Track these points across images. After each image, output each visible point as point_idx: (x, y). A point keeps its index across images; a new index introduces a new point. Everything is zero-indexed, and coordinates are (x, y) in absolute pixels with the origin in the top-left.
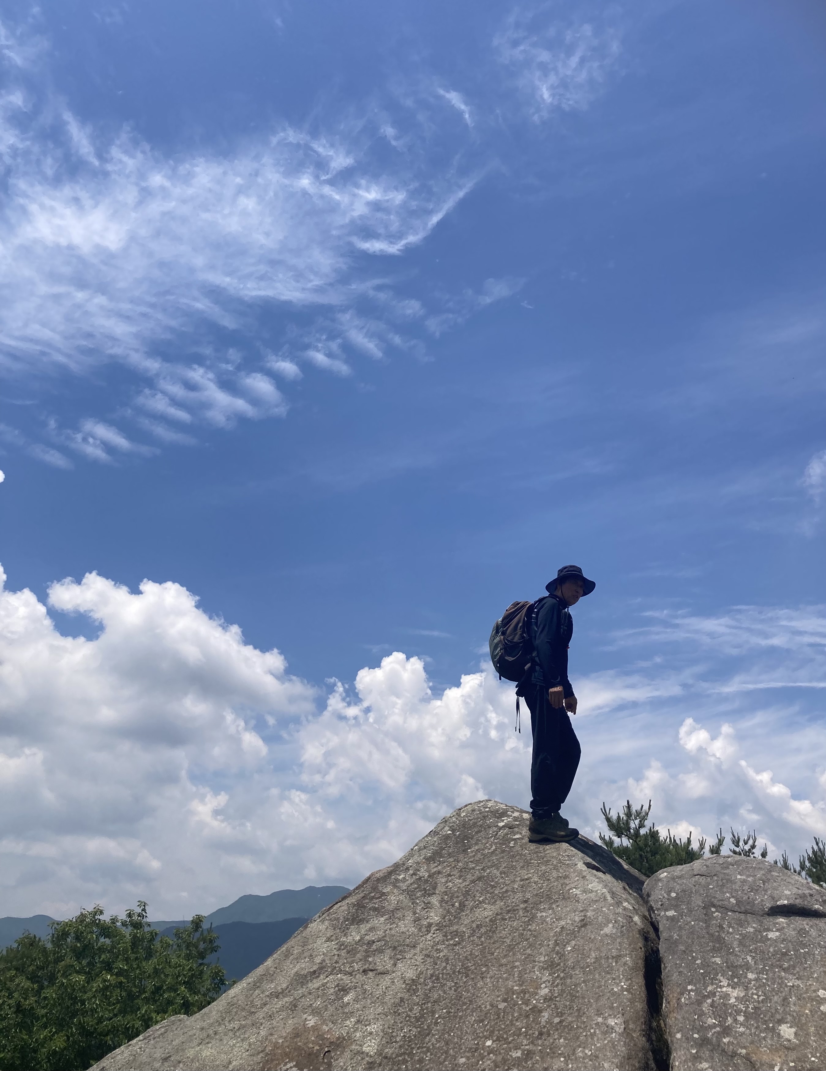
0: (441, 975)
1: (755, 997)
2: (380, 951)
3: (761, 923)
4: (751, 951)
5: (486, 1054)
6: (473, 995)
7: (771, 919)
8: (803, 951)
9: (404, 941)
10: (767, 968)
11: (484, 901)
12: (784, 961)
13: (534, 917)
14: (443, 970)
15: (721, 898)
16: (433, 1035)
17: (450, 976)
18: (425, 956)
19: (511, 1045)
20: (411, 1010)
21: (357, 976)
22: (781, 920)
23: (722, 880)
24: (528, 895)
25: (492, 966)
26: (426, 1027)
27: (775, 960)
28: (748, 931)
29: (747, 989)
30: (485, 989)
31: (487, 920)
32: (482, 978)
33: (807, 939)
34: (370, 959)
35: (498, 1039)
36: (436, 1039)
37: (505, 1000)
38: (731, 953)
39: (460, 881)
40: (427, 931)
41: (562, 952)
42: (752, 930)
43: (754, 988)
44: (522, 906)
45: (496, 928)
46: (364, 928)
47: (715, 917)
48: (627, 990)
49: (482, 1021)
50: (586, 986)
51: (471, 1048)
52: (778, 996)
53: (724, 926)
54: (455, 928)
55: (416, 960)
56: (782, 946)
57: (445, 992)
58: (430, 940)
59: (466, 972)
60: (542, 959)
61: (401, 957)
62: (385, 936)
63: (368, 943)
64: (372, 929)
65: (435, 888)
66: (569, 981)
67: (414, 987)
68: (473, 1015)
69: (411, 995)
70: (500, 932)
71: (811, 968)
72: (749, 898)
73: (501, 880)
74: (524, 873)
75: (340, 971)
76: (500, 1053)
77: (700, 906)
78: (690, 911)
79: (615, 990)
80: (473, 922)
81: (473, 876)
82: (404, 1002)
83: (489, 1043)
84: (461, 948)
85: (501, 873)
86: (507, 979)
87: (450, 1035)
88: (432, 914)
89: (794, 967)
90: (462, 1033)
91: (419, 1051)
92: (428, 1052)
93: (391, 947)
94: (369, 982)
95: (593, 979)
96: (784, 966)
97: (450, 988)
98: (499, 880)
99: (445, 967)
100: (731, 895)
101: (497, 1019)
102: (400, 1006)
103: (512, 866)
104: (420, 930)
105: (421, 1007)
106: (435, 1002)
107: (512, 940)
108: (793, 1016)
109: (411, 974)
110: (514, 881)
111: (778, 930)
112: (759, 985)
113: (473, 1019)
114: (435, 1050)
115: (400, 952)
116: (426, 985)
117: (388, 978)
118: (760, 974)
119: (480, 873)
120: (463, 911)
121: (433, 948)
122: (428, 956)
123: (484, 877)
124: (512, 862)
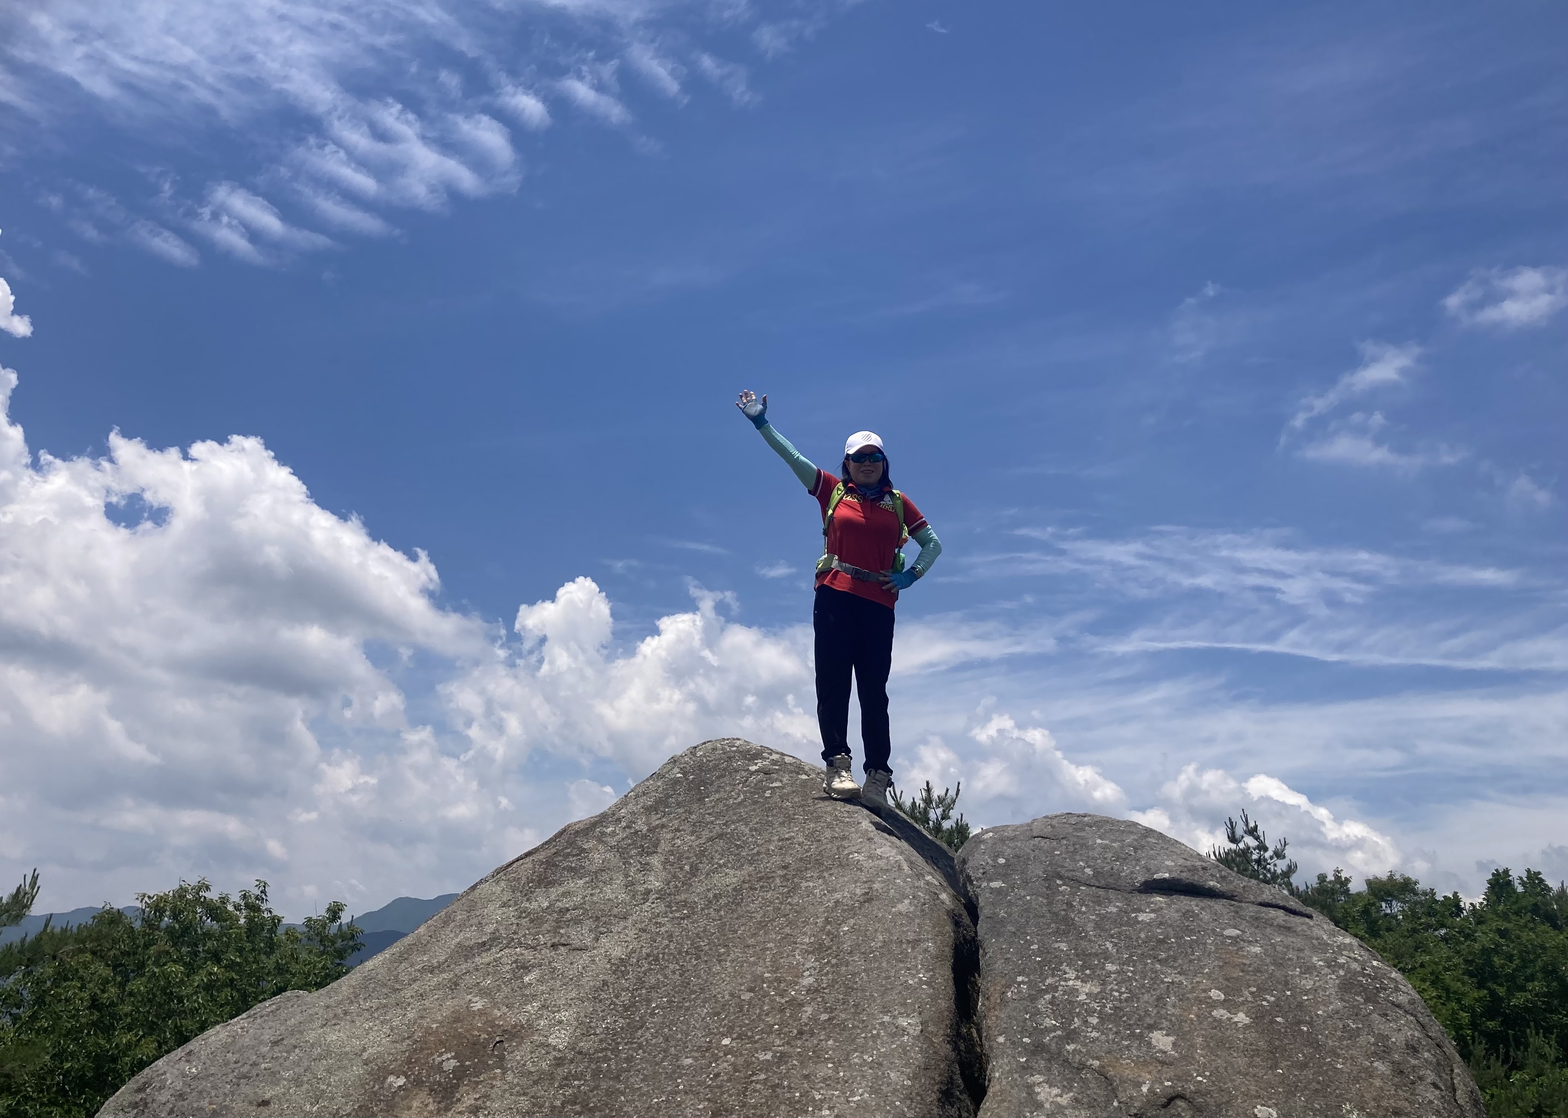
0: (661, 956)
1: (1116, 993)
2: (577, 921)
3: (1129, 901)
4: (1112, 935)
5: (721, 1054)
6: (706, 982)
7: (1144, 896)
8: (1189, 938)
9: (610, 911)
10: (1135, 957)
11: (725, 865)
12: (1160, 949)
13: (795, 887)
14: (664, 948)
15: (1071, 867)
16: (648, 1028)
17: (674, 957)
18: (639, 930)
19: (757, 1045)
20: (617, 996)
21: (543, 951)
22: (1159, 897)
23: (1074, 845)
24: (789, 859)
25: (734, 946)
26: (637, 1018)
27: (1146, 948)
28: (1109, 910)
29: (1104, 982)
30: (723, 976)
31: (729, 888)
32: (720, 960)
33: (1195, 923)
34: (562, 931)
35: (739, 1038)
36: (652, 1034)
37: (751, 989)
38: (1082, 937)
39: (693, 837)
40: (643, 898)
41: (836, 933)
42: (1114, 909)
43: (1115, 982)
44: (780, 872)
45: (742, 899)
46: (555, 892)
47: (1061, 892)
48: (926, 983)
49: (717, 1014)
50: (868, 975)
51: (700, 1047)
52: (1150, 995)
53: (1074, 903)
54: (683, 896)
55: (627, 935)
56: (1159, 930)
57: (666, 977)
58: (647, 911)
59: (698, 953)
60: (807, 940)
61: (605, 930)
62: (584, 903)
63: (560, 911)
64: (566, 894)
65: (656, 845)
66: (844, 968)
67: (623, 968)
68: (704, 1006)
69: (617, 978)
70: (748, 905)
71: (1199, 959)
72: (1112, 868)
73: (751, 839)
74: (783, 831)
75: (520, 943)
76: (741, 1054)
77: (1039, 877)
78: (1025, 881)
79: (911, 982)
80: (708, 889)
81: (711, 831)
82: (608, 986)
83: (726, 1041)
84: (692, 922)
85: (751, 830)
86: (755, 964)
87: (671, 1029)
88: (650, 878)
89: (1175, 958)
90: (688, 1028)
91: (626, 1046)
92: (640, 1048)
93: (591, 917)
94: (560, 960)
95: (878, 968)
96: (1159, 956)
97: (674, 972)
98: (748, 838)
99: (668, 946)
100: (1086, 863)
101: (739, 1011)
102: (602, 990)
103: (767, 822)
104: (633, 896)
105: (632, 993)
106: (651, 987)
107: (764, 914)
108: (1171, 1020)
109: (618, 952)
110: (769, 841)
111: (1152, 910)
112: (1122, 978)
113: (705, 1010)
114: (650, 1047)
115: (604, 923)
116: (640, 966)
117: (586, 956)
118: (1124, 964)
119: (721, 827)
120: (696, 875)
121: (650, 920)
122: (644, 930)
123: (727, 834)
124: (767, 816)
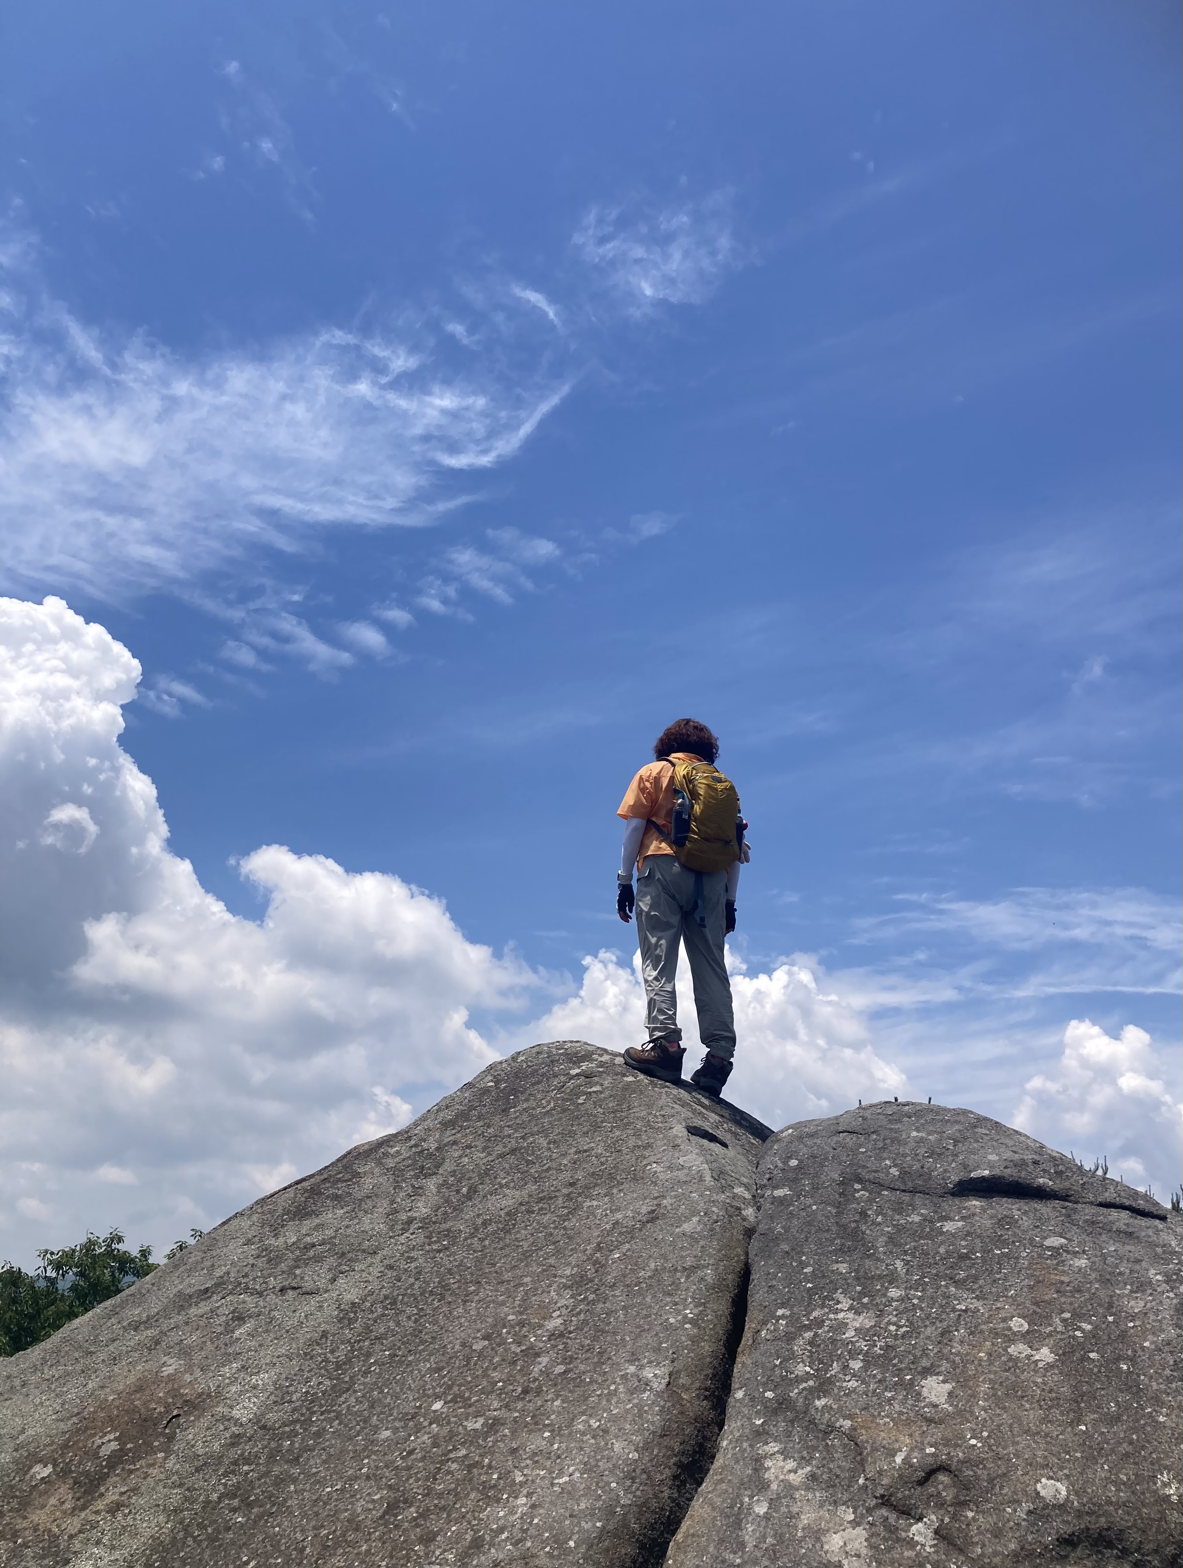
0: (400, 1297)
2: (319, 1260)
3: (936, 1208)
4: (904, 1253)
5: (426, 1423)
6: (442, 1329)
9: (360, 1244)
11: (507, 1186)
13: (578, 1207)
14: (407, 1288)
15: (873, 1168)
16: (355, 1392)
17: (415, 1299)
18: (386, 1267)
19: (470, 1410)
20: (332, 1352)
21: (268, 1299)
24: (580, 1175)
25: (486, 1283)
26: (347, 1379)
28: (909, 1220)
30: (463, 1320)
31: (502, 1213)
32: (465, 1302)
34: (298, 1272)
35: (454, 1400)
36: (357, 1399)
37: (486, 1337)
39: (482, 1155)
40: (403, 1229)
41: (603, 1262)
42: (916, 1218)
44: (565, 1191)
45: (514, 1225)
46: (307, 1225)
48: (692, 1321)
49: (439, 1370)
50: (625, 1314)
51: (407, 1414)
54: (449, 1224)
55: (369, 1274)
57: (397, 1324)
58: (403, 1244)
59: (443, 1293)
60: (568, 1273)
61: (347, 1268)
62: (335, 1237)
63: (304, 1248)
64: (319, 1227)
65: (438, 1167)
66: (600, 1307)
67: (352, 1315)
68: (428, 1361)
69: (342, 1328)
70: (518, 1232)
72: (922, 1168)
73: (546, 1153)
74: (584, 1143)
75: (246, 1290)
76: (449, 1423)
79: (673, 1321)
80: (478, 1215)
81: (505, 1147)
82: (327, 1338)
83: (437, 1406)
84: (448, 1256)
85: (549, 1143)
86: (503, 1303)
87: (382, 1392)
88: (418, 1205)
90: (402, 1390)
91: (323, 1417)
92: (337, 1418)
93: (337, 1254)
94: (283, 1308)
95: (639, 1305)
97: (408, 1318)
98: (543, 1153)
99: (413, 1284)
100: (892, 1162)
101: (464, 1366)
102: (318, 1344)
103: (570, 1132)
104: (392, 1228)
105: (352, 1347)
106: (377, 1338)
107: (533, 1243)
109: (353, 1295)
110: (565, 1155)
113: (428, 1366)
114: (350, 1417)
115: (348, 1261)
116: (371, 1311)
117: (313, 1302)
119: (517, 1142)
120: (471, 1200)
121: (402, 1255)
122: (390, 1267)
123: (522, 1148)
124: (572, 1125)
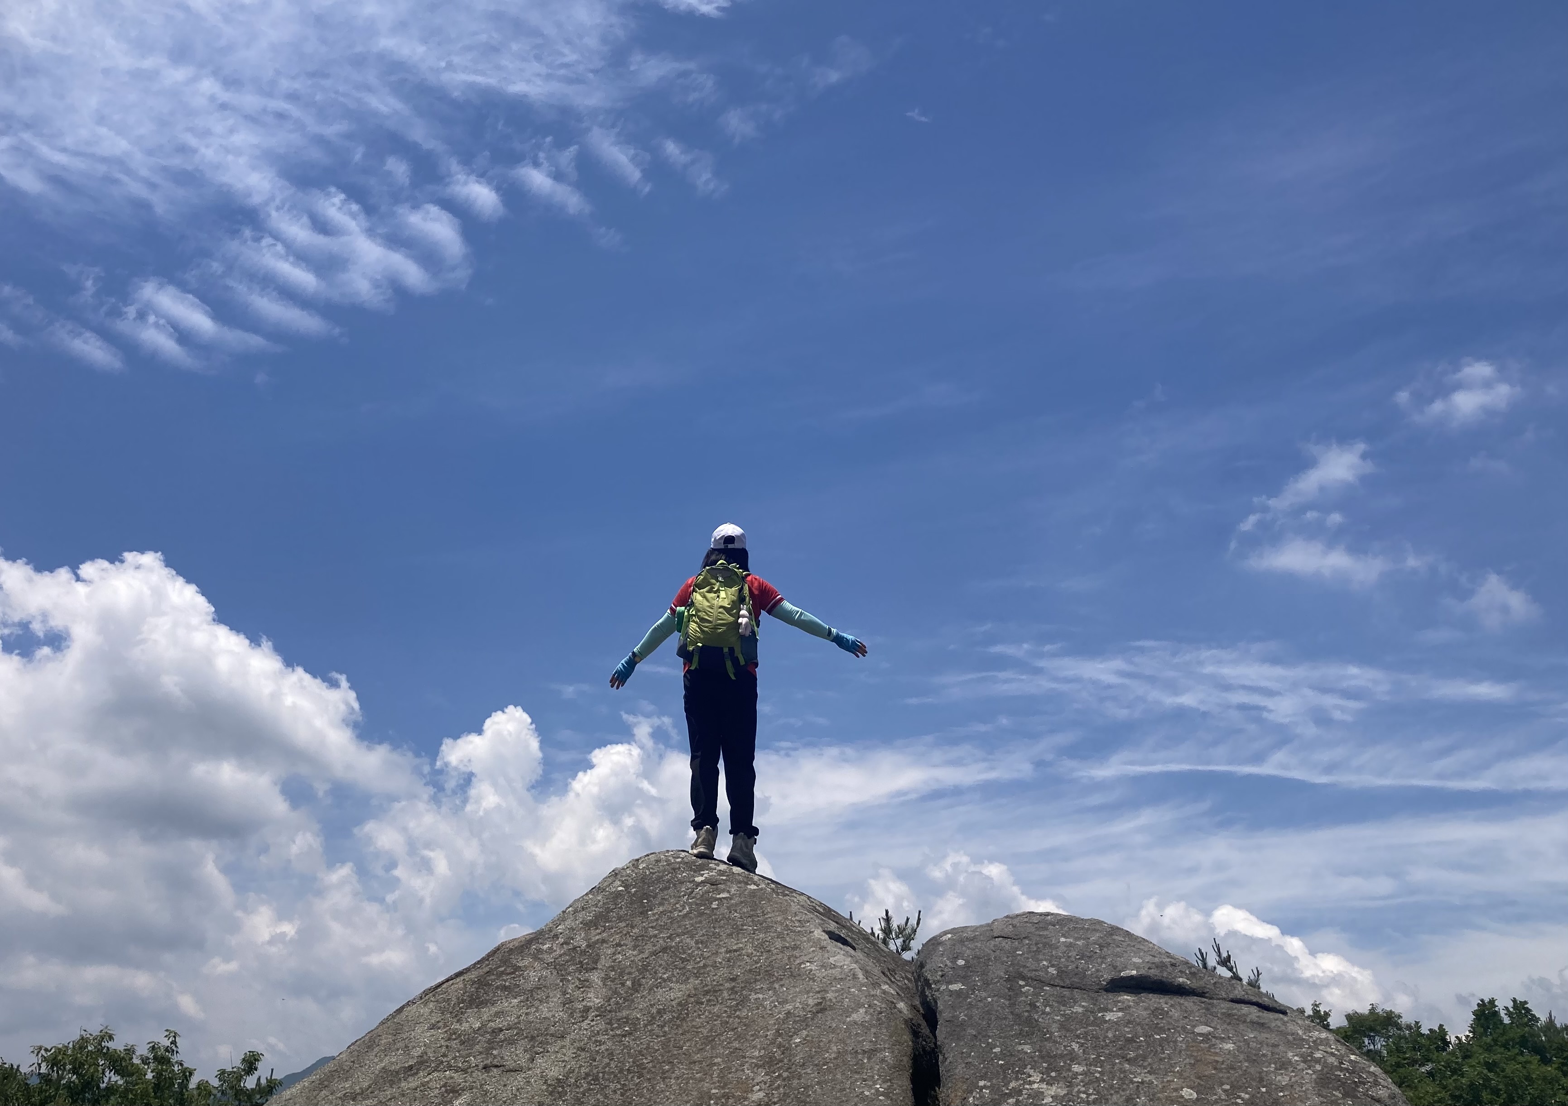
0: (601, 1075)
1: (1084, 1096)
2: (510, 1042)
3: (1095, 1001)
4: (1078, 1037)
7: (1110, 995)
8: (1158, 1037)
9: (546, 1030)
10: (1102, 1058)
11: (669, 979)
12: (1129, 1049)
13: (746, 1000)
14: (604, 1068)
15: (1034, 968)
17: (615, 1077)
18: (578, 1050)
21: (474, 1075)
22: (1126, 997)
23: (1036, 944)
24: (737, 972)
25: (679, 1063)
27: (1114, 1049)
28: (1075, 1011)
29: (1070, 1085)
30: (668, 1093)
31: (673, 1004)
32: (664, 1079)
33: (1164, 1022)
34: (495, 1053)
38: (1047, 1040)
39: (635, 953)
40: (582, 1016)
41: (787, 1046)
42: (1080, 1010)
44: (728, 986)
45: (687, 1014)
46: (487, 1012)
47: (1024, 993)
48: (883, 1094)
50: (822, 1088)
52: (1118, 1096)
53: (1038, 1004)
54: (625, 1013)
55: (565, 1055)
56: (1127, 1029)
57: (609, 1096)
58: (587, 1030)
59: (640, 1071)
60: (755, 1055)
61: (541, 1051)
62: (519, 1023)
63: (493, 1032)
64: (499, 1014)
65: (595, 963)
66: (796, 1081)
67: (560, 1090)
69: (556, 1100)
70: (693, 1020)
71: (1170, 1058)
72: (1077, 968)
73: (696, 952)
74: (732, 944)
75: (450, 1067)
77: (1001, 978)
78: (986, 984)
79: (867, 1093)
80: (651, 1006)
81: (654, 946)
84: (633, 1040)
85: (696, 943)
86: (702, 1080)
88: (589, 995)
89: (1144, 1058)
93: (527, 1037)
94: (493, 1083)
95: (833, 1080)
96: (1129, 1056)
97: (615, 1092)
98: (694, 952)
99: (608, 1066)
100: (1050, 963)
103: (714, 934)
104: (571, 1017)
107: (711, 1030)
109: (554, 1072)
110: (716, 954)
111: (1120, 1010)
112: (1090, 1080)
115: (540, 1043)
116: (578, 1087)
117: (520, 1077)
118: (1091, 1065)
119: (665, 942)
120: (637, 991)
121: (589, 1039)
122: (583, 1050)
123: (671, 947)
124: (714, 928)
